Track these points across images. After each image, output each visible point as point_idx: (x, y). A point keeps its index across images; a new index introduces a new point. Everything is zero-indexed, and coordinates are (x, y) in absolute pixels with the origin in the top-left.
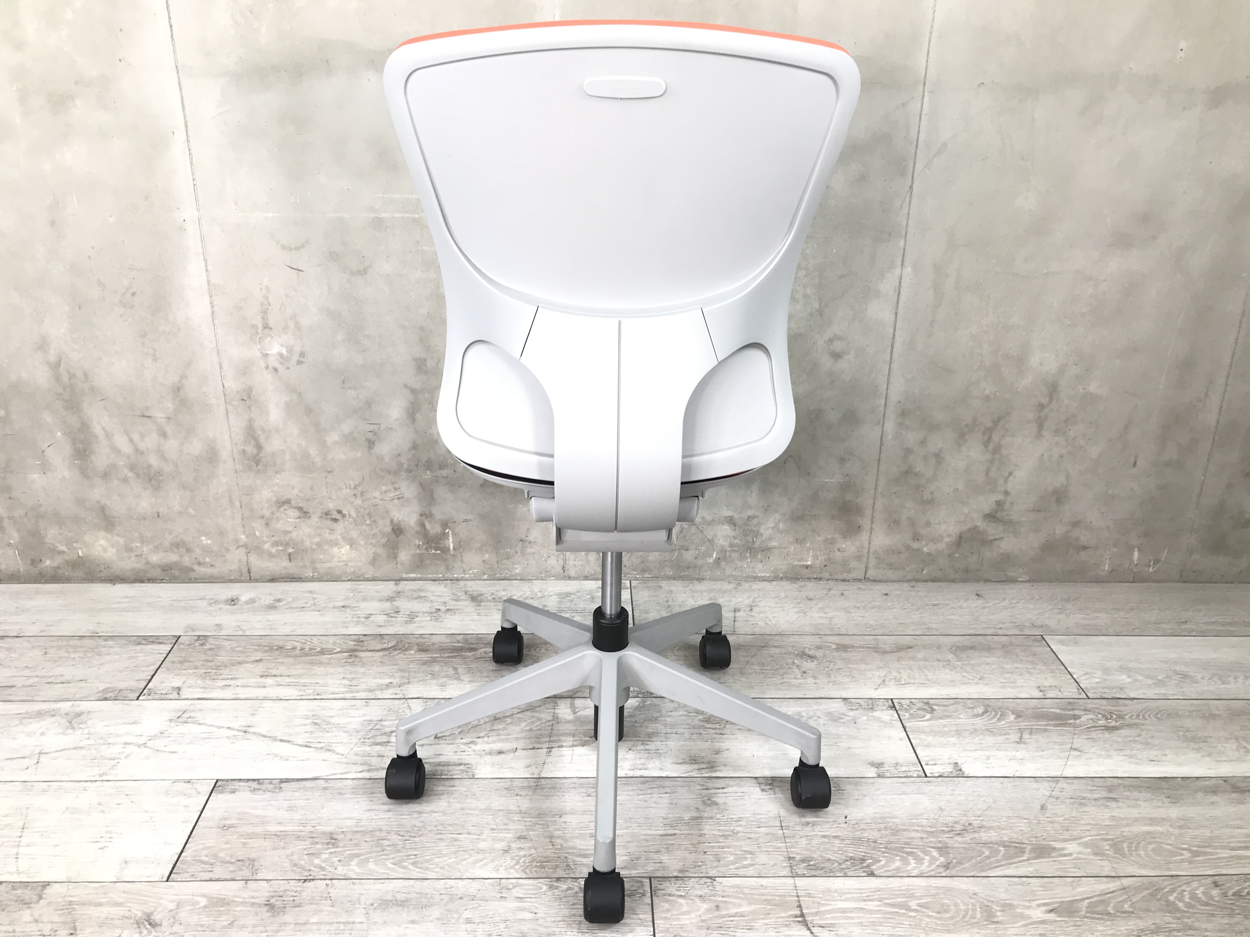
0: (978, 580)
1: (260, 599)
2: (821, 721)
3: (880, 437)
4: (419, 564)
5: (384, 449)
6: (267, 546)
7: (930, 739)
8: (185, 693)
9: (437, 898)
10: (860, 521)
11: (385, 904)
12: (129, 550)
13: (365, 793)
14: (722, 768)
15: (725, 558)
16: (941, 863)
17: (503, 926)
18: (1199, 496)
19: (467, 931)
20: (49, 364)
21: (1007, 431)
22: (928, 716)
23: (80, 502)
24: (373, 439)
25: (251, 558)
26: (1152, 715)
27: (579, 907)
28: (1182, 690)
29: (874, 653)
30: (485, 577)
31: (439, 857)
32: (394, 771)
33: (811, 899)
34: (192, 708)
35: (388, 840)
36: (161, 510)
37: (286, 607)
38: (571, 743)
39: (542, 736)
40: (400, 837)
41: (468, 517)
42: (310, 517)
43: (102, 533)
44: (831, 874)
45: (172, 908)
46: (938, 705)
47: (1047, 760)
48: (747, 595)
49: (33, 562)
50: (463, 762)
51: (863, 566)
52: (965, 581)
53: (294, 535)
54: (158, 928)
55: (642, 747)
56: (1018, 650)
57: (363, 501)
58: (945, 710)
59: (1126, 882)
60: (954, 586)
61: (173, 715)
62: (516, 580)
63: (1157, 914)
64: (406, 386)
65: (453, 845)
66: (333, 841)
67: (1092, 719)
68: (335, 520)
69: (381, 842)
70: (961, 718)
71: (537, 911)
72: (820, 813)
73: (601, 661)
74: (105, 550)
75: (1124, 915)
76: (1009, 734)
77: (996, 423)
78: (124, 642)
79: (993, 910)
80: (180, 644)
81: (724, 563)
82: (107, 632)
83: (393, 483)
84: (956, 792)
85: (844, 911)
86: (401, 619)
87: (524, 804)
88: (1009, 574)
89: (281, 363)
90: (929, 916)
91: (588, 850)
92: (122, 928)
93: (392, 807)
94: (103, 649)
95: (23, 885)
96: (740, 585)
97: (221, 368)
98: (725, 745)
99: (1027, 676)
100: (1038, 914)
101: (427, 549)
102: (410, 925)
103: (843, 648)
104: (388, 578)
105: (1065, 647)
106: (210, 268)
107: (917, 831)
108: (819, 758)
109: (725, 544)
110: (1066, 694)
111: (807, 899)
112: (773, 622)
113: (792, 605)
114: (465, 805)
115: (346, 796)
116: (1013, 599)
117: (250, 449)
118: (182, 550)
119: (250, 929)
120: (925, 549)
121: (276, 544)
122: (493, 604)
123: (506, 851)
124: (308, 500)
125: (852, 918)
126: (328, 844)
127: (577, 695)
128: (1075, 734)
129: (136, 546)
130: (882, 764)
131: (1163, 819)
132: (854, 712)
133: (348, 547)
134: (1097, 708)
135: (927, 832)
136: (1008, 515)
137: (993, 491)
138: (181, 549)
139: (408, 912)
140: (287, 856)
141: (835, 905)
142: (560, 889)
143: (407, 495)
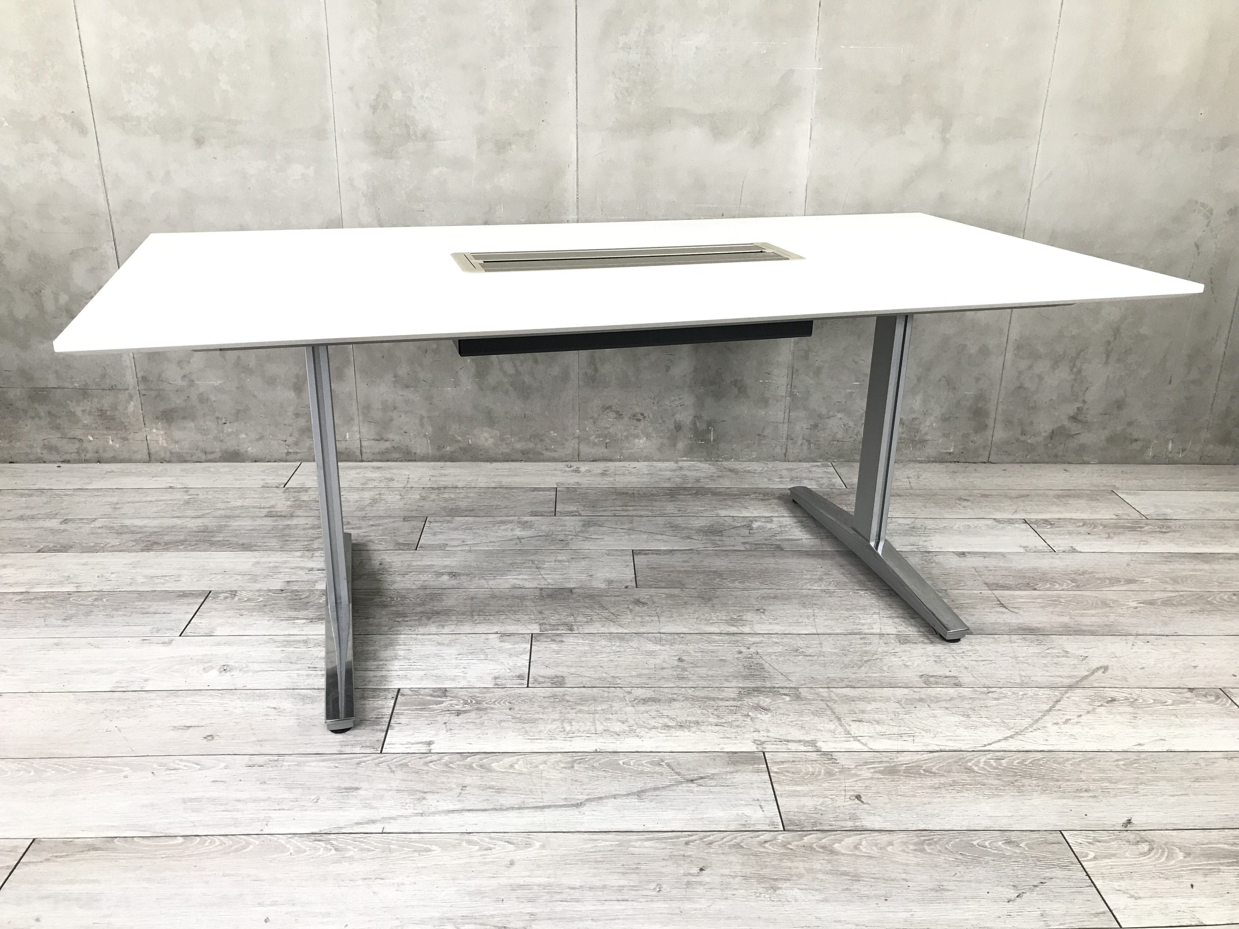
0: (1064, 462)
1: (594, 469)
3: (1002, 363)
4: (690, 450)
5: (678, 370)
6: (592, 438)
7: (1053, 536)
8: (582, 513)
9: (793, 596)
10: (987, 422)
11: (765, 598)
12: (503, 440)
16: (1074, 585)
18: (1213, 404)
21: (1086, 359)
22: (1049, 526)
23: (475, 407)
24: (671, 364)
25: (581, 446)
26: (1189, 526)
28: (1206, 515)
29: (1006, 498)
33: (1004, 598)
34: (592, 520)
36: (527, 412)
41: (726, 418)
42: (623, 418)
43: (487, 429)
44: (1013, 589)
45: (648, 597)
46: (1054, 522)
47: (1127, 546)
48: (913, 469)
49: (439, 448)
50: (773, 544)
51: (987, 453)
52: (1055, 463)
53: (611, 430)
56: (1098, 497)
57: (658, 407)
58: (1059, 524)
60: (1048, 465)
61: (583, 523)
67: (1151, 528)
68: (639, 420)
70: (1070, 528)
74: (486, 440)
76: (1101, 535)
77: (1078, 355)
78: (522, 490)
79: (1108, 603)
80: (559, 491)
83: (679, 395)
84: (1075, 558)
85: (1025, 602)
88: (1085, 458)
90: (1072, 605)
95: (558, 589)
98: (928, 538)
99: (1107, 509)
100: (1134, 604)
101: (696, 440)
102: (784, 605)
103: (983, 496)
104: (670, 460)
105: (1128, 496)
107: (1057, 573)
110: (1134, 518)
111: (1002, 598)
112: (935, 484)
115: (713, 557)
116: (1089, 472)
117: (591, 371)
118: (537, 440)
120: (1029, 441)
121: (598, 436)
124: (623, 406)
125: (1030, 605)
128: (1142, 535)
129: (507, 438)
130: (1027, 547)
131: (1200, 570)
132: (1001, 525)
133: (645, 439)
134: (1154, 524)
135: (1062, 574)
136: (1086, 417)
137: (1076, 400)
139: (780, 601)
141: (1018, 600)
143: (686, 404)
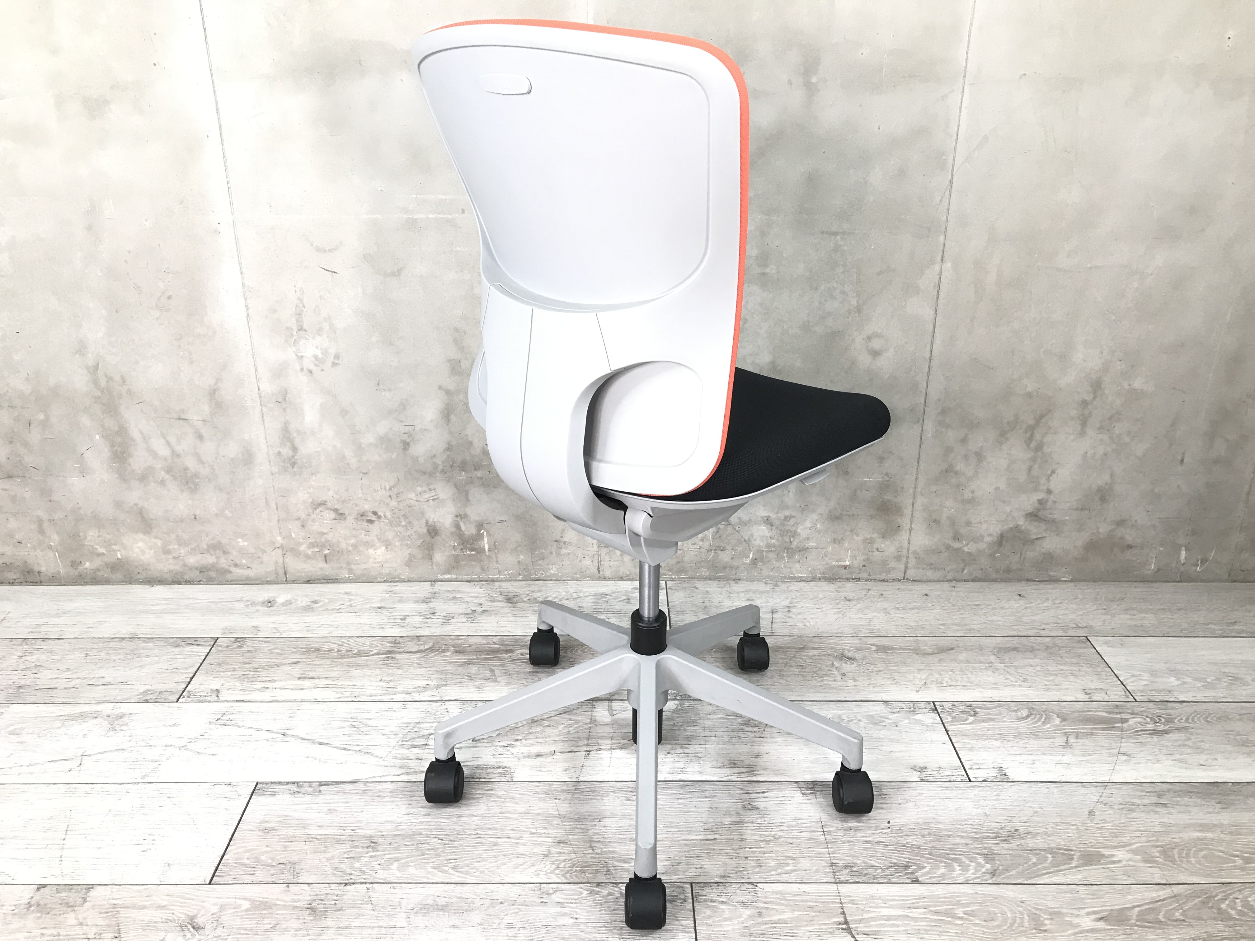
0: (1019, 580)
1: (296, 600)
2: (862, 724)
3: (919, 435)
4: (455, 564)
5: (420, 450)
6: (303, 548)
7: (973, 742)
8: (224, 696)
9: (478, 903)
10: (899, 520)
11: (425, 909)
12: (167, 552)
13: (404, 796)
14: (761, 772)
15: (762, 559)
16: (987, 870)
17: (544, 931)
18: (1248, 494)
19: (508, 936)
20: (87, 368)
21: (1050, 428)
22: (971, 719)
23: (118, 505)
24: (408, 441)
25: (287, 560)
26: (1201, 719)
27: (621, 912)
28: (1232, 692)
29: (915, 655)
30: (520, 578)
31: (479, 862)
32: (433, 774)
33: (856, 906)
34: (231, 710)
35: (428, 844)
36: (197, 512)
37: (323, 608)
38: (609, 746)
39: (579, 739)
40: (440, 841)
41: (502, 518)
42: (345, 519)
43: (140, 536)
44: (875, 881)
45: (216, 911)
46: (981, 708)
47: (1094, 765)
48: (785, 595)
49: (74, 564)
50: (501, 765)
51: (903, 566)
52: (1006, 581)
53: (330, 537)
54: (201, 932)
55: (681, 751)
56: (1062, 651)
57: (398, 502)
58: (989, 713)
59: (1177, 889)
60: (996, 585)
61: (213, 717)
62: (551, 580)
63: (1209, 922)
64: (440, 388)
65: (493, 850)
66: (373, 845)
67: (1140, 723)
68: (371, 522)
69: (420, 846)
70: (1005, 722)
71: (578, 916)
72: (864, 818)
73: (639, 665)
74: (143, 552)
75: (1175, 923)
76: (1054, 738)
77: (1038, 420)
78: (162, 644)
79: (1042, 919)
80: (218, 646)
81: (761, 564)
82: (146, 634)
83: (428, 485)
84: (1001, 798)
85: (889, 918)
86: (437, 620)
87: (564, 807)
88: (1052, 573)
89: (316, 365)
90: (976, 924)
91: (627, 854)
92: (166, 931)
93: (430, 810)
94: (142, 651)
95: (67, 887)
96: (777, 585)
97: (256, 370)
98: (764, 748)
99: (1072, 678)
100: (1087, 922)
101: (462, 549)
102: (452, 930)
103: (882, 649)
104: (422, 579)
105: (1111, 648)
106: (244, 271)
107: (962, 837)
108: (861, 762)
109: (762, 544)
110: (1113, 698)
111: (850, 905)
112: (812, 623)
113: (830, 606)
114: (504, 809)
115: (384, 800)
116: (1056, 599)
117: (286, 451)
118: (219, 553)
119: (292, 932)
120: (966, 549)
121: (312, 545)
122: (528, 605)
123: (546, 856)
124: (344, 501)
125: (897, 926)
126: (368, 847)
127: (614, 698)
128: (1122, 738)
129: (174, 549)
130: (926, 768)
131: (1215, 826)
132: (896, 715)
133: (384, 548)
134: (1144, 711)
135: (972, 838)
136: (1051, 514)
137: (1036, 490)
138: (218, 551)
139: (449, 917)
140: (328, 859)
141: (879, 912)
142: (602, 894)
143: (442, 496)
